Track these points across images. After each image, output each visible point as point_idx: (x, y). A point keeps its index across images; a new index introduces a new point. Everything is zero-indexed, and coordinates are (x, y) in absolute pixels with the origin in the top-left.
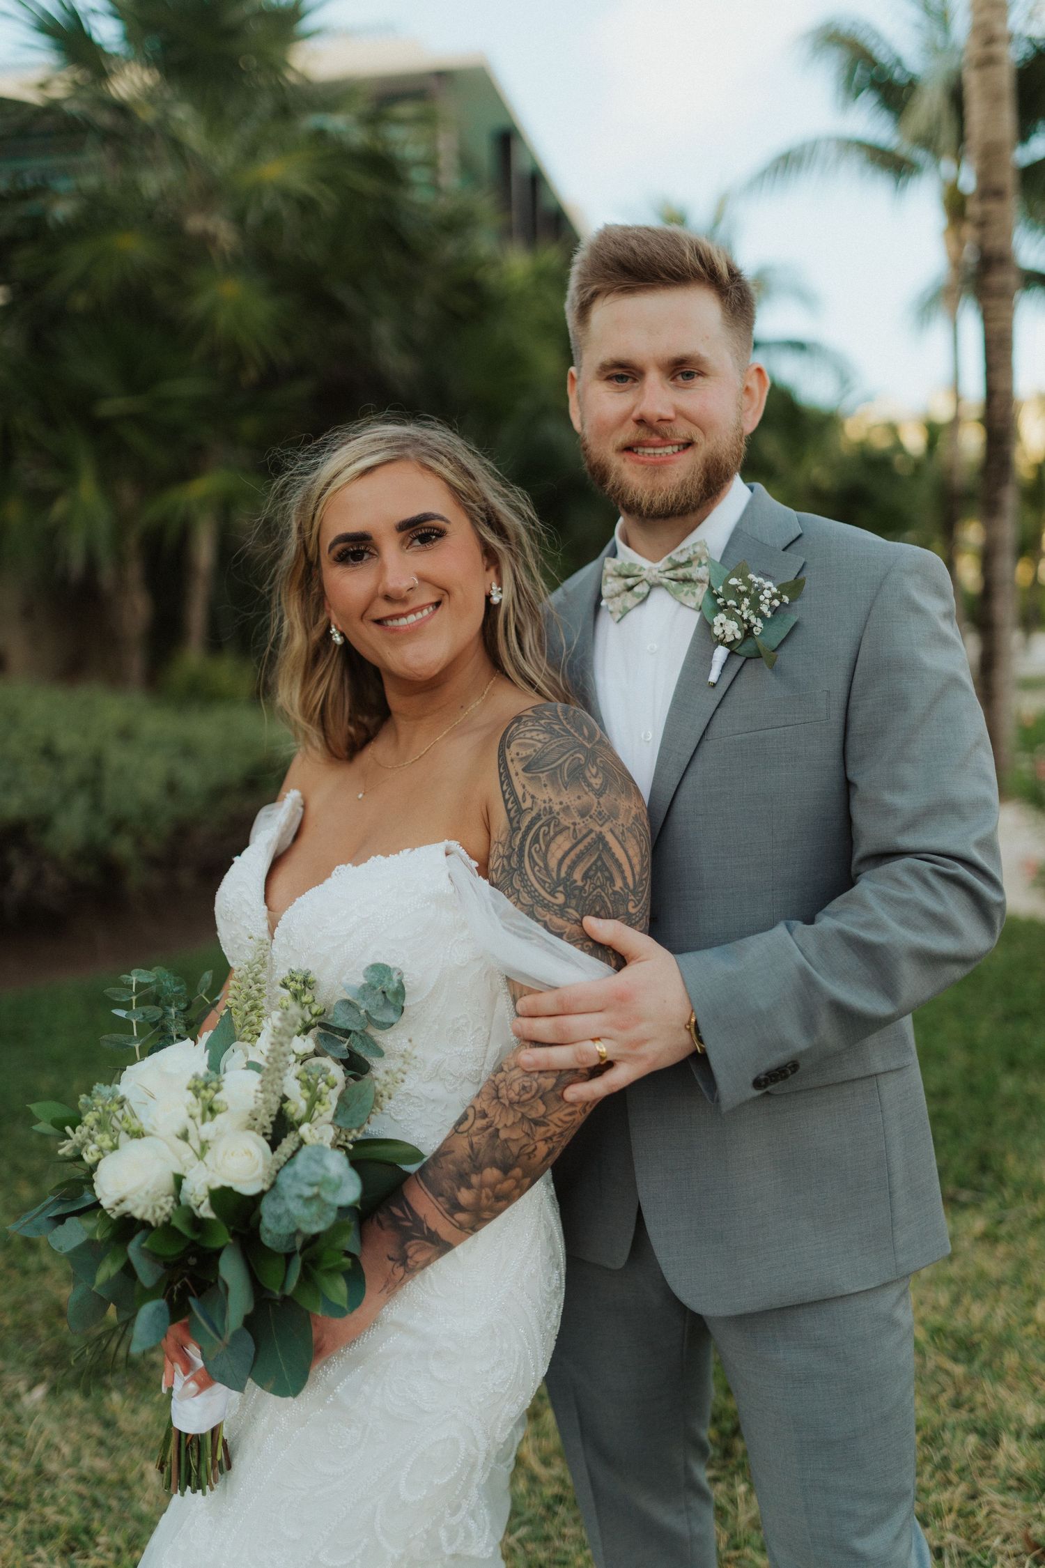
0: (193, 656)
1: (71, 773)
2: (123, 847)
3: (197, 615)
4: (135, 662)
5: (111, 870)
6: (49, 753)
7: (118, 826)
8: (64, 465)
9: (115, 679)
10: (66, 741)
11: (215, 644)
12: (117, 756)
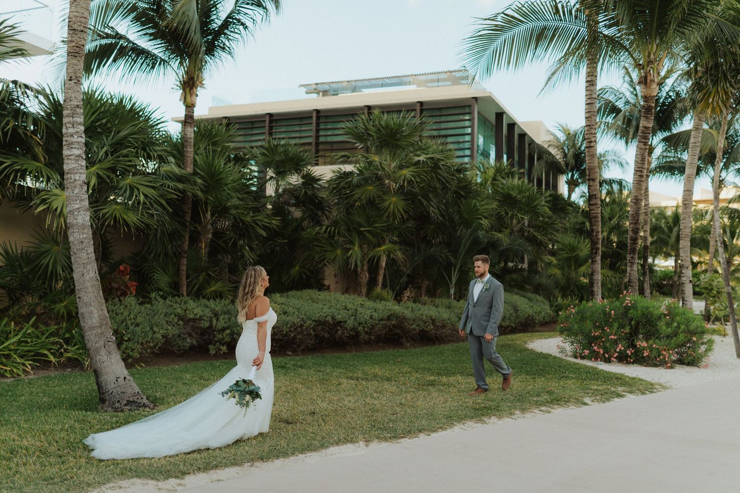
0: (379, 289)
1: (350, 312)
2: (360, 328)
3: (380, 279)
4: (364, 290)
5: (357, 334)
6: (346, 308)
7: (360, 324)
8: (352, 243)
9: (360, 294)
10: (350, 306)
11: (384, 286)
12: (360, 310)
